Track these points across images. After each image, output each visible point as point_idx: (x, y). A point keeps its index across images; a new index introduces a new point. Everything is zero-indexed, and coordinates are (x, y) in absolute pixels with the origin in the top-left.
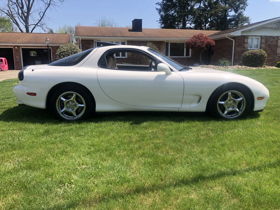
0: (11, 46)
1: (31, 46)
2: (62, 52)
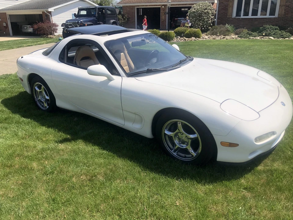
0: (159, 5)
2: (192, 13)
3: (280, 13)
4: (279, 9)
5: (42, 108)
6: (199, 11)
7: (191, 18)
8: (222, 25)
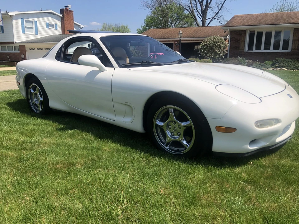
0: (172, 41)
1: (189, 41)
2: (203, 46)
3: (293, 47)
4: (292, 43)
5: (35, 111)
6: (211, 44)
7: (203, 51)
8: (234, 58)
